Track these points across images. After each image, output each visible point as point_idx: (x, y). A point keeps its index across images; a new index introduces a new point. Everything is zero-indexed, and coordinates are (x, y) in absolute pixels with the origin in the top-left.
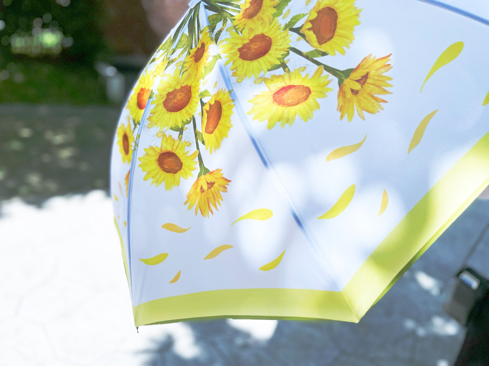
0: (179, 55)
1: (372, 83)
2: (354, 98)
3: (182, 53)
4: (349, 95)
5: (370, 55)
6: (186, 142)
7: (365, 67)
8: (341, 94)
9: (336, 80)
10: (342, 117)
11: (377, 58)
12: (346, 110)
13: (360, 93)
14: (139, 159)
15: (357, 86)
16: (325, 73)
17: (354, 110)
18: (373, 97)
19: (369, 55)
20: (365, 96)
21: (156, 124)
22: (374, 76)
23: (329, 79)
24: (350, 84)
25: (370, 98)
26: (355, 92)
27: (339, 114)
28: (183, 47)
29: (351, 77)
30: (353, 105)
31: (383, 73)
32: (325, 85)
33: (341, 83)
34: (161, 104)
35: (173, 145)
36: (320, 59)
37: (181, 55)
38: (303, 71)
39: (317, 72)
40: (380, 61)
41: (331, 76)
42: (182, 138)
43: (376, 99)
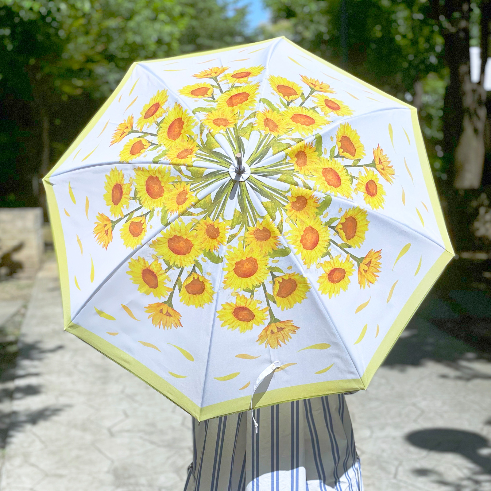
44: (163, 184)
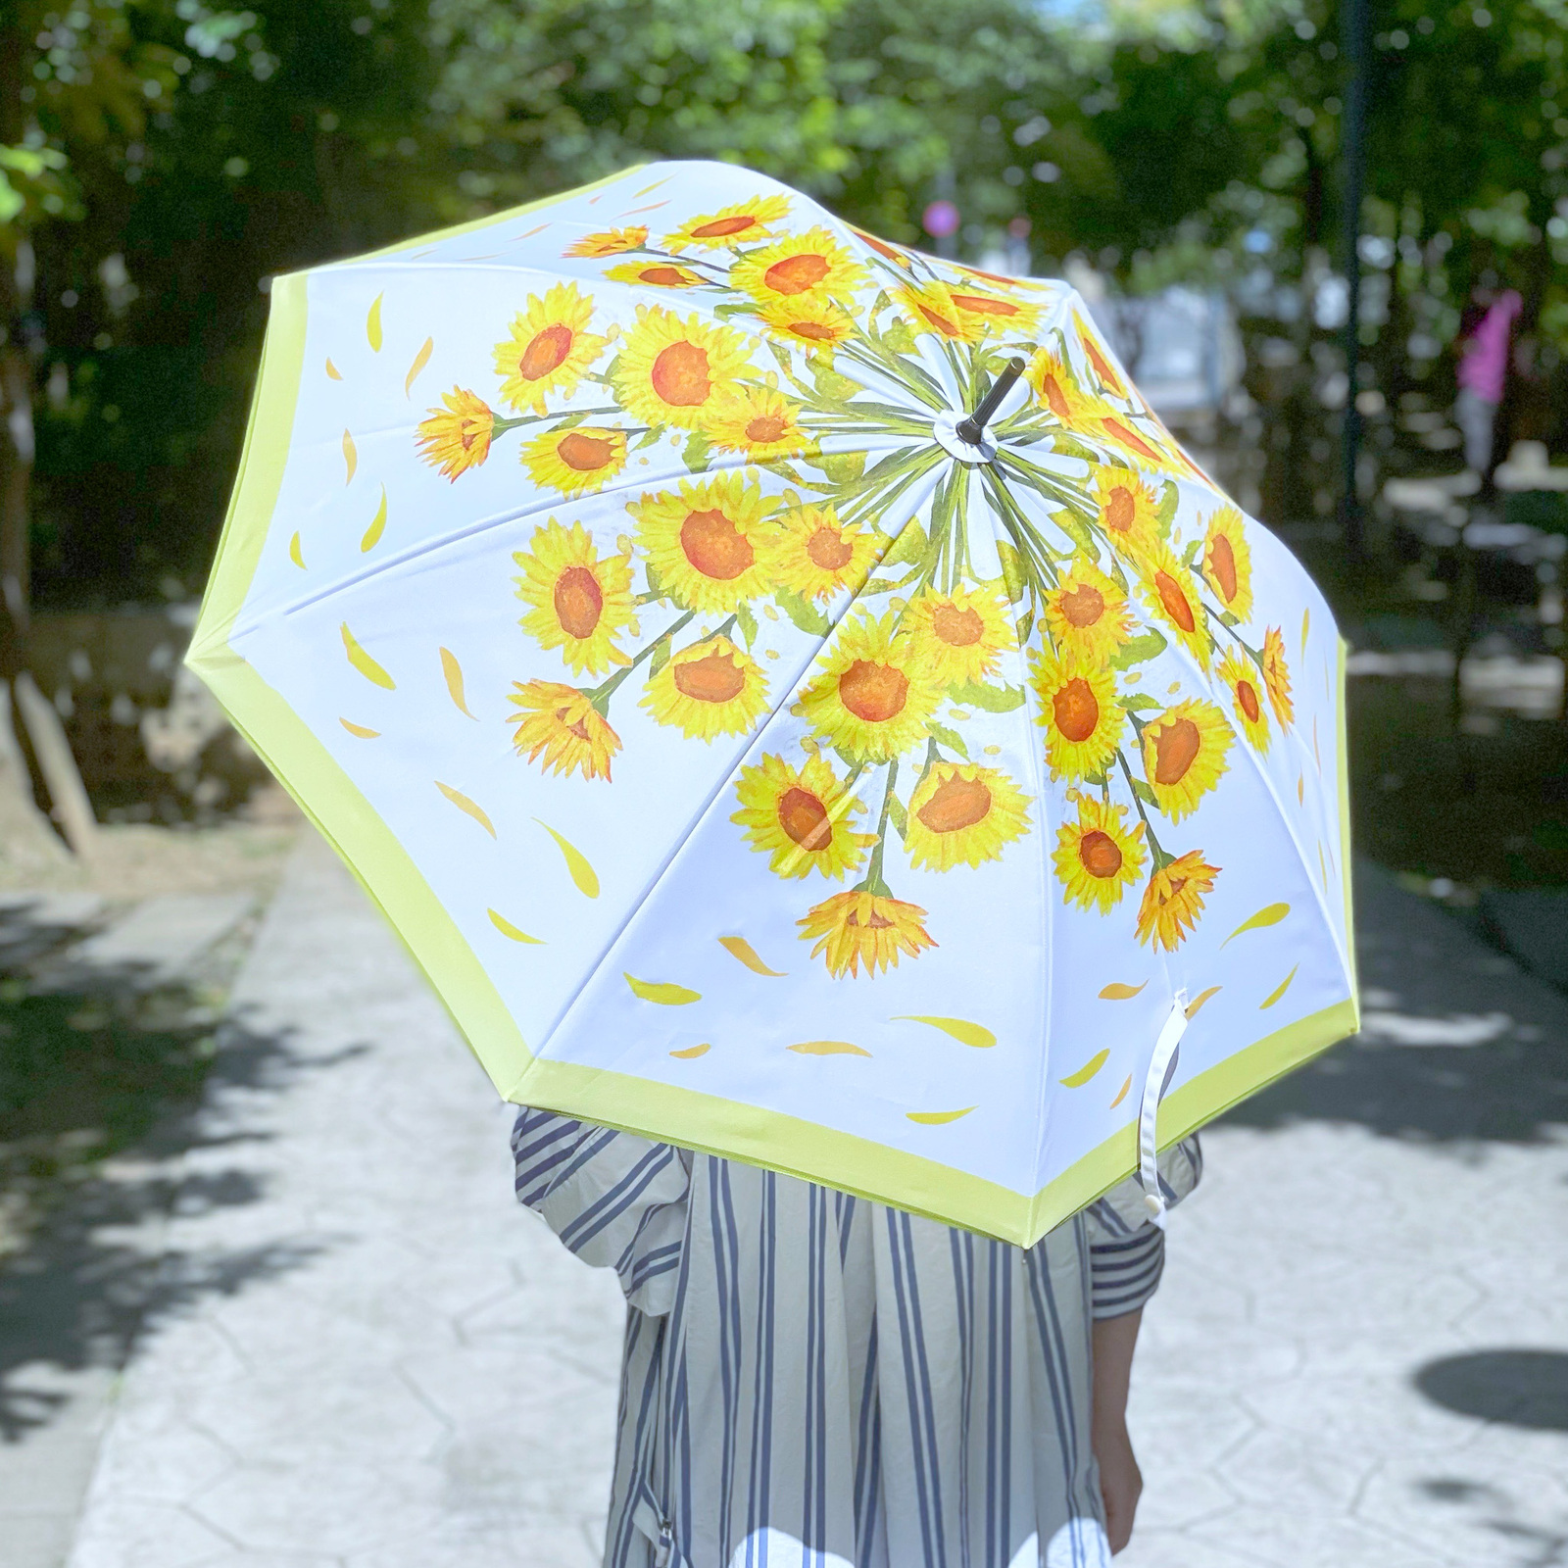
0: (796, 379)
1: (570, 745)
2: (550, 713)
3: (801, 386)
4: (560, 704)
5: (621, 748)
6: (575, 389)
7: (603, 737)
8: (564, 691)
9: (594, 685)
10: (519, 685)
11: (612, 758)
12: (530, 694)
13: (558, 722)
14: (574, 284)
15: (571, 719)
16: (615, 669)
17: (528, 707)
18: (544, 742)
19: (621, 746)
20: (550, 730)
21: (642, 323)
22: (582, 749)
23: (600, 674)
24: (580, 709)
25: (545, 736)
26: (561, 714)
27: (525, 682)
28: (817, 389)
29: (593, 712)
30: (539, 707)
31: (582, 764)
32: (588, 664)
33: (588, 693)
34: (684, 336)
35: (579, 361)
36: (647, 663)
37: (797, 383)
38: (630, 630)
39: (621, 654)
40: (604, 763)
41: (603, 678)
42: (587, 381)
43: (539, 747)
44: (741, 529)
